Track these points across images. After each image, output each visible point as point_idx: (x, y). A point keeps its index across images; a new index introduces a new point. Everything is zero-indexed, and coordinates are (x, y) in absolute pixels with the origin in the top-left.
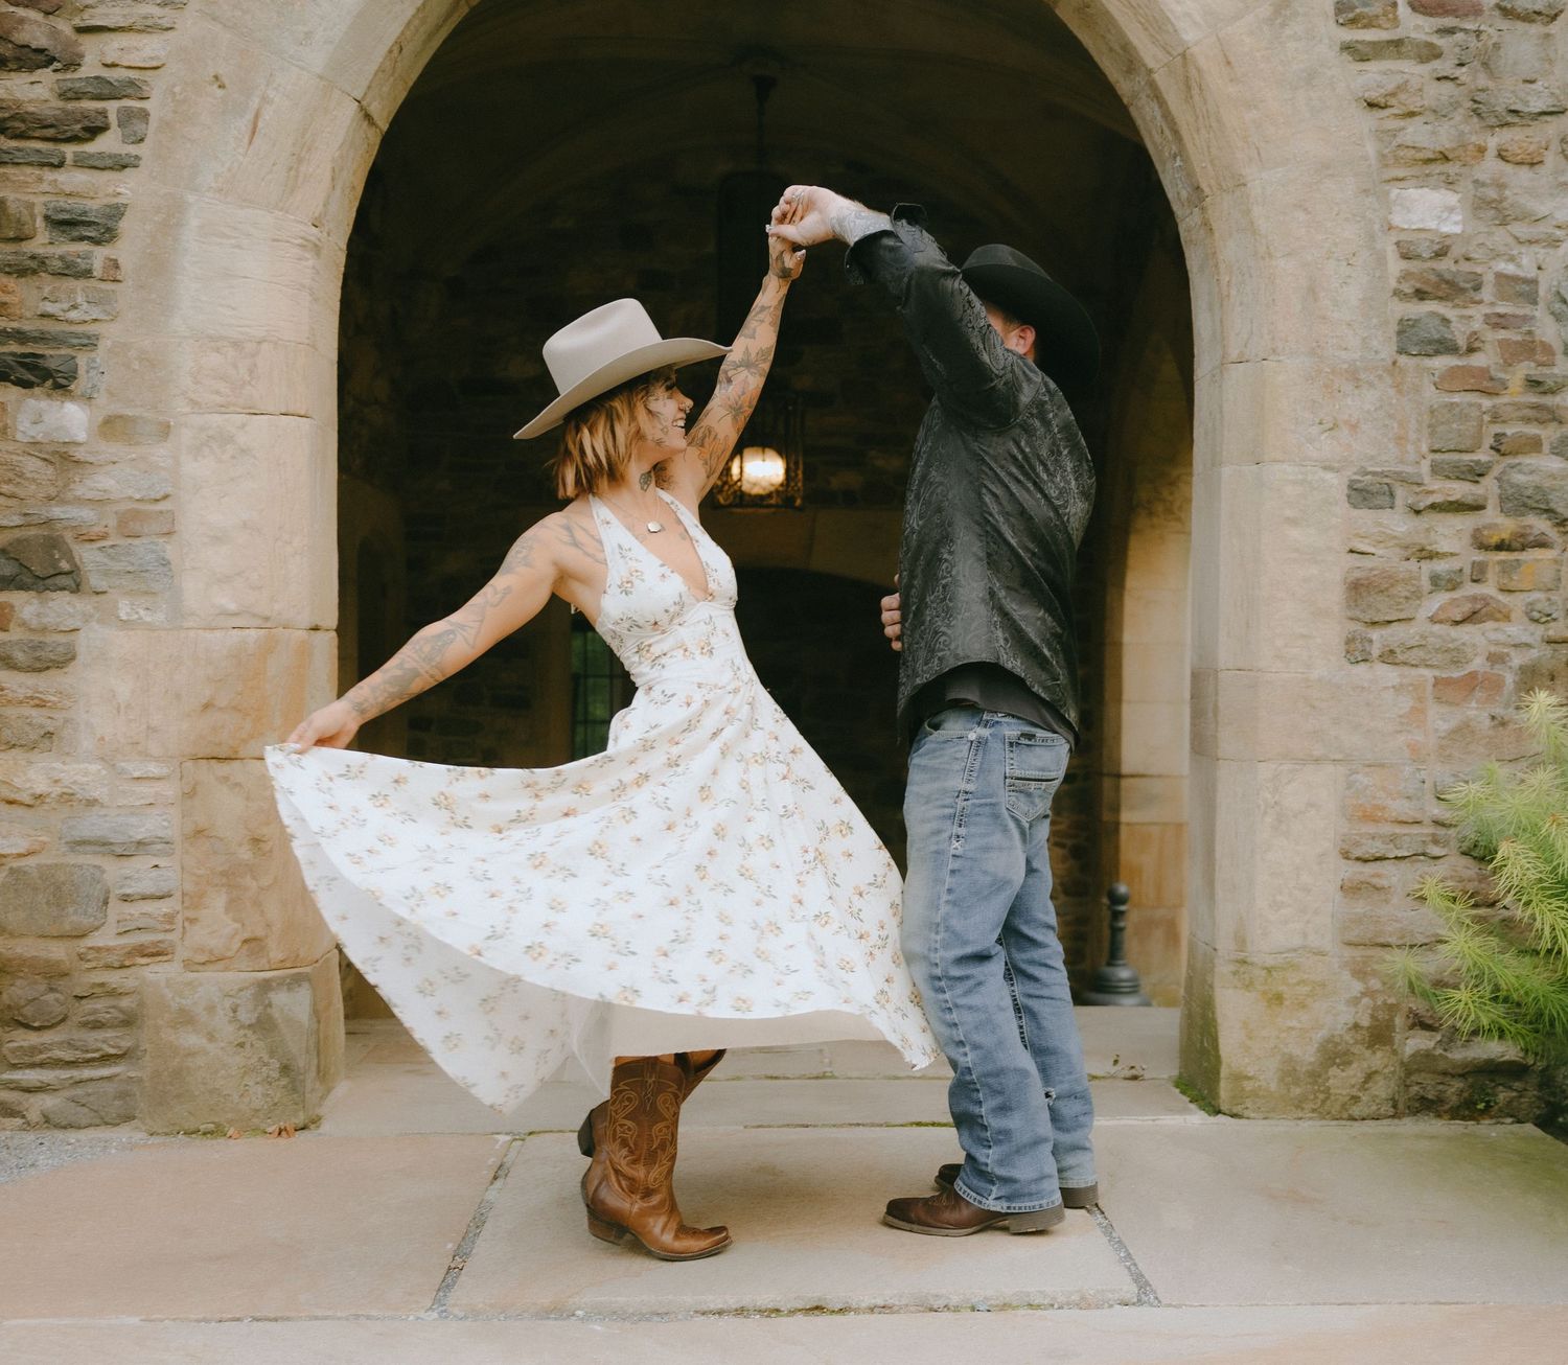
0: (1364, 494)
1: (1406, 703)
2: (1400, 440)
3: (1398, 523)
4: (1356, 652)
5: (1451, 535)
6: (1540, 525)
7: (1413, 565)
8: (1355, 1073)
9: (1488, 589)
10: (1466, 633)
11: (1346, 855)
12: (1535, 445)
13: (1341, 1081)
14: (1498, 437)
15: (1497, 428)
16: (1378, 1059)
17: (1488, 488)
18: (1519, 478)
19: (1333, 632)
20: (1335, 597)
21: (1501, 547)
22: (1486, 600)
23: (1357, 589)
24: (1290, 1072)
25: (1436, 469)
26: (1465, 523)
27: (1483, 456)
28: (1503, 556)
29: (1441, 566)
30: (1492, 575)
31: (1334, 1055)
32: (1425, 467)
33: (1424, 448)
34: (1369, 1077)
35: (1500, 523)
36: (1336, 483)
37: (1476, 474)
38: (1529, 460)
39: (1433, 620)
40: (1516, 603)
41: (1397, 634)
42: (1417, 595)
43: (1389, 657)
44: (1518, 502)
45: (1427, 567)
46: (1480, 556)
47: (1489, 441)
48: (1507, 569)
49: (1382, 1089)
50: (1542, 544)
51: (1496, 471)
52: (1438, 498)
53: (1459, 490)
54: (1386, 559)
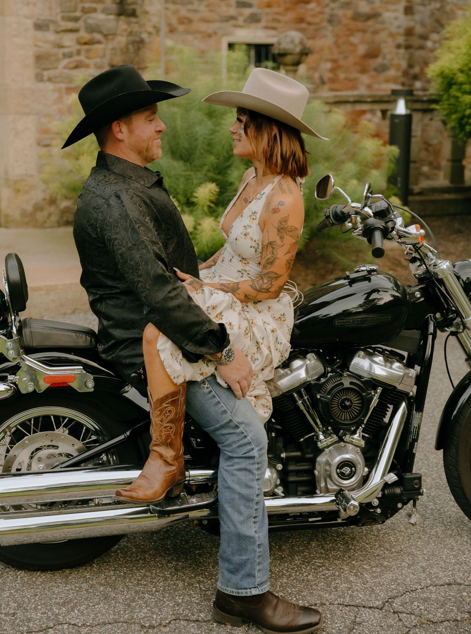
0: (40, 26)
1: (56, 95)
2: (50, 8)
3: (51, 36)
4: (39, 78)
5: (69, 40)
6: (98, 36)
7: (56, 50)
8: (45, 213)
9: (82, 58)
10: (75, 72)
11: (39, 144)
12: (94, 10)
13: (41, 216)
14: (83, 8)
15: (82, 5)
16: (52, 209)
17: (80, 24)
18: (90, 21)
19: (31, 72)
20: (31, 61)
21: (85, 44)
22: (81, 62)
23: (39, 58)
24: (24, 214)
25: (63, 18)
26: (73, 36)
27: (78, 14)
28: (86, 47)
29: (66, 50)
30: (83, 53)
31: (38, 208)
32: (59, 18)
33: (58, 10)
34: (50, 215)
35: (84, 35)
36: (29, 23)
37: (76, 19)
38: (93, 15)
39: (65, 68)
40: (91, 62)
41: (52, 73)
42: (58, 60)
43: (50, 80)
44: (91, 29)
45: (61, 51)
46: (78, 47)
47: (79, 9)
48: (88, 51)
49: (54, 218)
50: (99, 42)
51: (83, 19)
52: (63, 28)
53: (70, 25)
54: (46, 48)
